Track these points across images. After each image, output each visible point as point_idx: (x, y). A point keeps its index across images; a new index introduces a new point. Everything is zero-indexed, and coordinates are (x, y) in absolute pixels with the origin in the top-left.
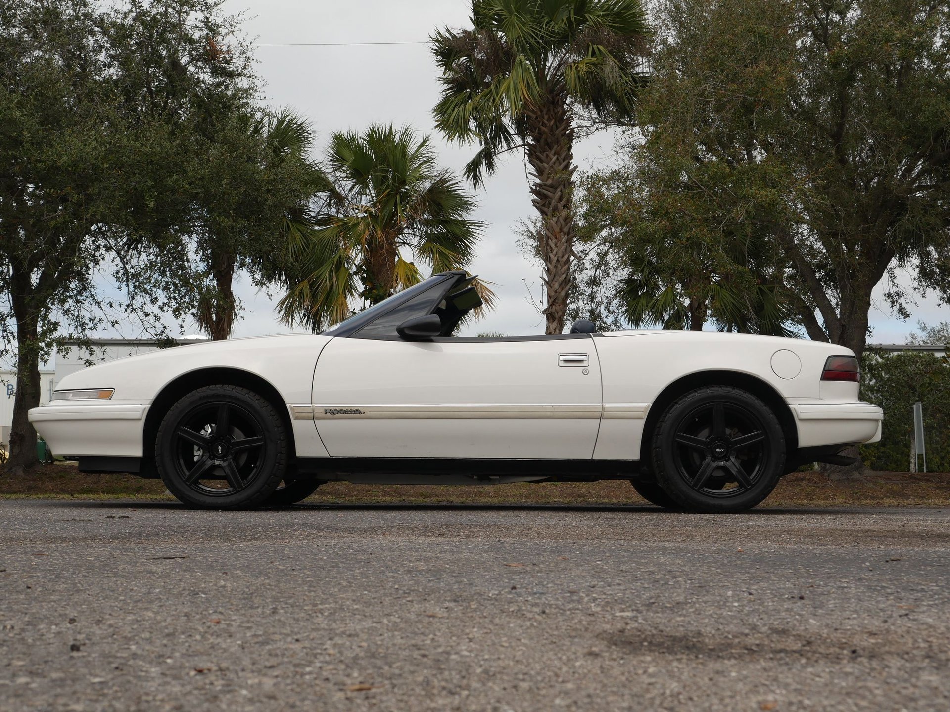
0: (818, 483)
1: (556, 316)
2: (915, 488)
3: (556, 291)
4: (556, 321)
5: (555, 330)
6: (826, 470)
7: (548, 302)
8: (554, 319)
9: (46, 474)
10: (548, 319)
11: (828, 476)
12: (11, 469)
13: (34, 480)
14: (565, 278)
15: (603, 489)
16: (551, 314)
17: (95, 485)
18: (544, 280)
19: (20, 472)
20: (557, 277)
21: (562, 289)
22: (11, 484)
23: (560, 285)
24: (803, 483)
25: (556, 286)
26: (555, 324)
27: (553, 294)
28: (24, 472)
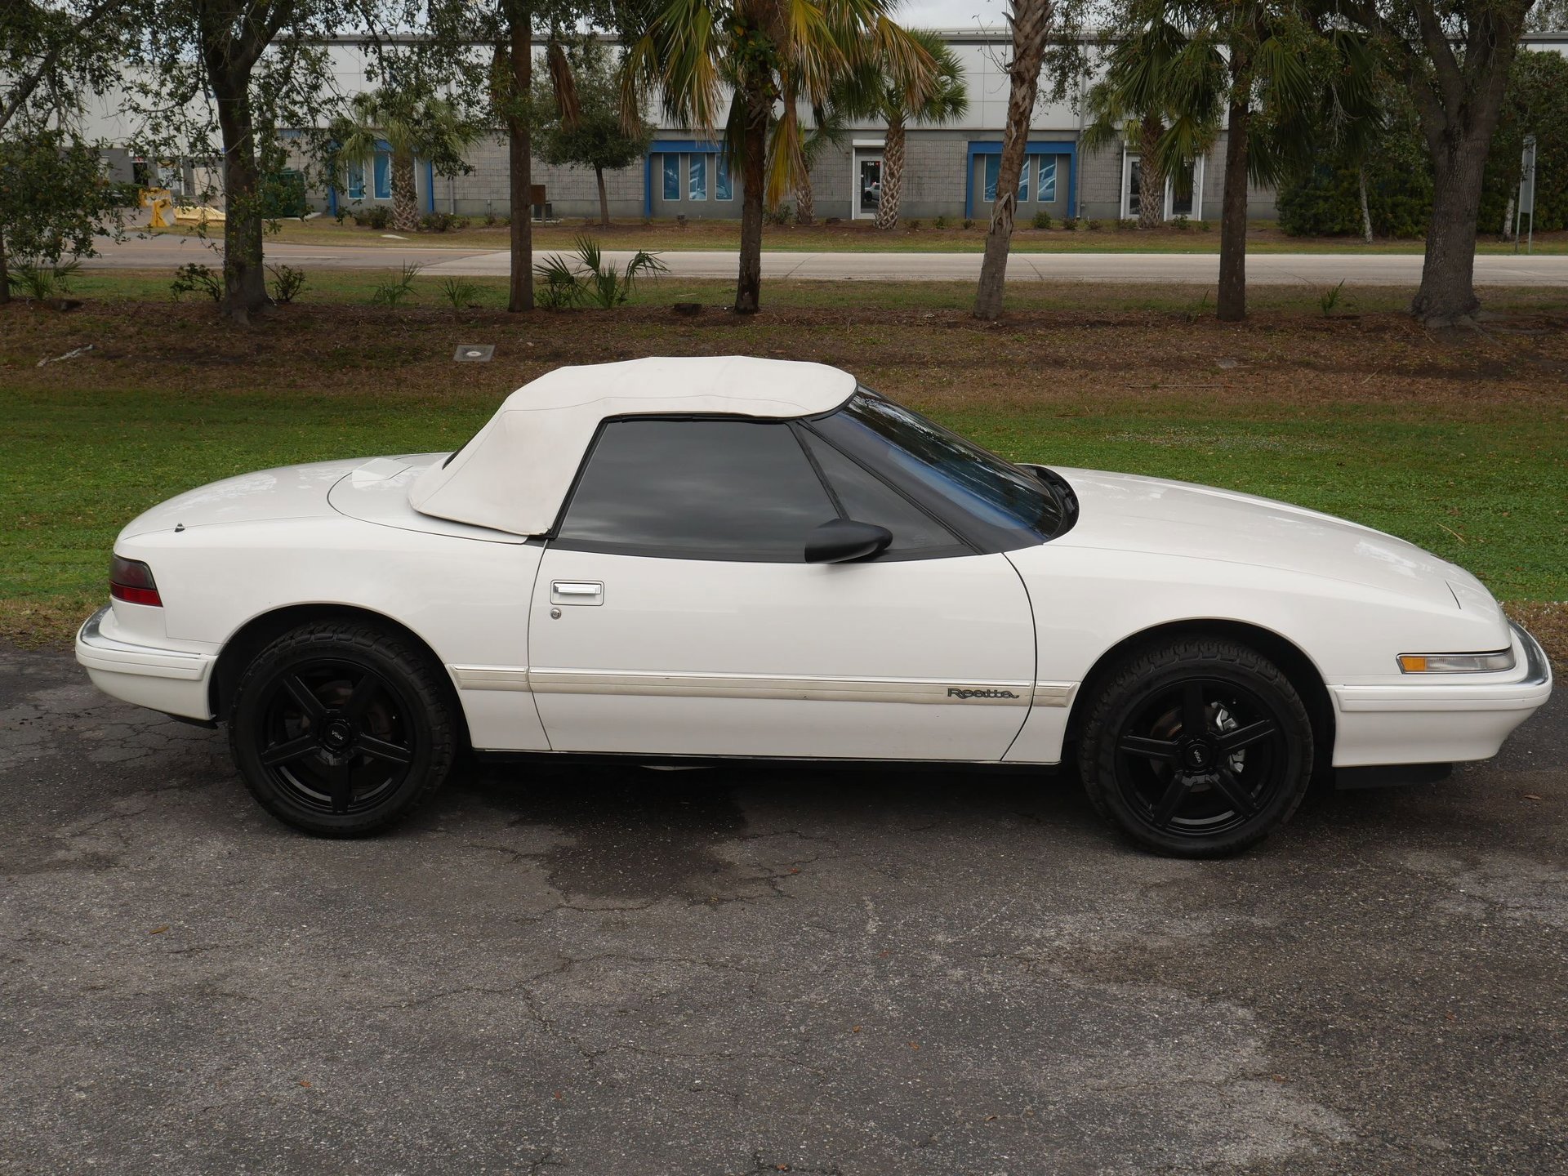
0: (1408, 335)
1: (1027, 76)
2: (1555, 342)
3: (1027, 37)
4: (1026, 85)
5: (1024, 99)
6: (1421, 312)
7: (1015, 54)
8: (1023, 82)
9: (281, 322)
10: (1013, 81)
11: (1425, 322)
12: (230, 313)
13: (264, 333)
14: (1042, 16)
15: (1090, 348)
16: (1018, 73)
17: (353, 344)
18: (1009, 17)
19: (244, 320)
20: (1029, 14)
21: (1037, 33)
22: (233, 340)
23: (1034, 27)
24: (1387, 337)
25: (1028, 28)
26: (1024, 90)
27: (1022, 41)
28: (249, 318)
